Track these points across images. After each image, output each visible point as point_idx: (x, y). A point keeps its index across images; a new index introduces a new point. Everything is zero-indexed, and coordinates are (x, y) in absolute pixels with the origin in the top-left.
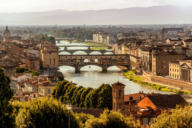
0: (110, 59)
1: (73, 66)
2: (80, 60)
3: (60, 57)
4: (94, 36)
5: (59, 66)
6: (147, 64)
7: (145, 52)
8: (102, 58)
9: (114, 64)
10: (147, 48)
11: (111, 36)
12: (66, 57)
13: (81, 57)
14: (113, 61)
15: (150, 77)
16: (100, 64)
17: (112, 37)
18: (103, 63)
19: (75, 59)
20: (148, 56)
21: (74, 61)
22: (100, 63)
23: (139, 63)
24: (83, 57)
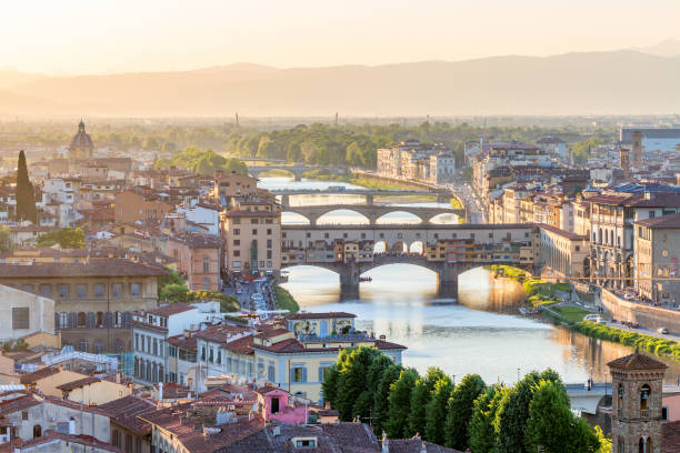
0: (468, 242)
1: (334, 266)
2: (357, 246)
3: (284, 235)
4: (383, 154)
5: (284, 265)
6: (617, 263)
7: (607, 218)
8: (440, 237)
9: (484, 260)
10: (615, 202)
11: (445, 156)
12: (309, 235)
13: (364, 235)
14: (479, 247)
15: (632, 309)
16: (430, 259)
17: (448, 160)
18: (442, 256)
19: (340, 242)
20: (620, 232)
21: (338, 247)
22: (433, 256)
23: (581, 258)
24: (369, 235)
